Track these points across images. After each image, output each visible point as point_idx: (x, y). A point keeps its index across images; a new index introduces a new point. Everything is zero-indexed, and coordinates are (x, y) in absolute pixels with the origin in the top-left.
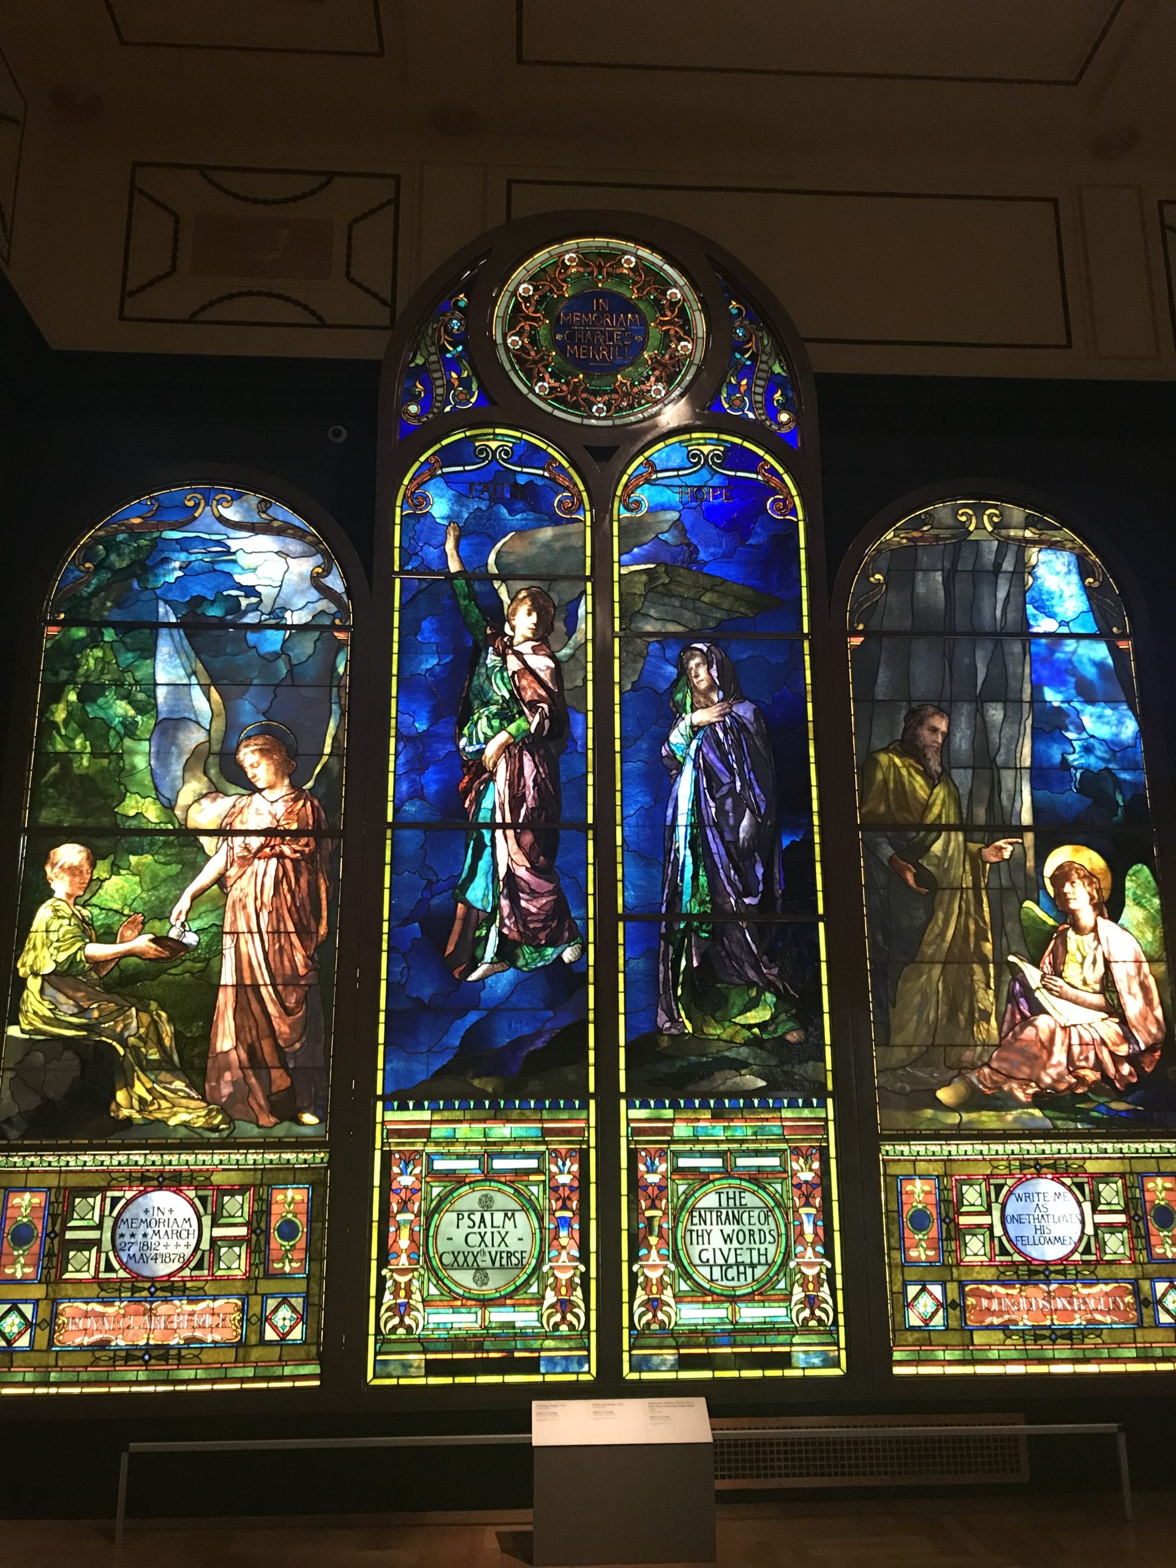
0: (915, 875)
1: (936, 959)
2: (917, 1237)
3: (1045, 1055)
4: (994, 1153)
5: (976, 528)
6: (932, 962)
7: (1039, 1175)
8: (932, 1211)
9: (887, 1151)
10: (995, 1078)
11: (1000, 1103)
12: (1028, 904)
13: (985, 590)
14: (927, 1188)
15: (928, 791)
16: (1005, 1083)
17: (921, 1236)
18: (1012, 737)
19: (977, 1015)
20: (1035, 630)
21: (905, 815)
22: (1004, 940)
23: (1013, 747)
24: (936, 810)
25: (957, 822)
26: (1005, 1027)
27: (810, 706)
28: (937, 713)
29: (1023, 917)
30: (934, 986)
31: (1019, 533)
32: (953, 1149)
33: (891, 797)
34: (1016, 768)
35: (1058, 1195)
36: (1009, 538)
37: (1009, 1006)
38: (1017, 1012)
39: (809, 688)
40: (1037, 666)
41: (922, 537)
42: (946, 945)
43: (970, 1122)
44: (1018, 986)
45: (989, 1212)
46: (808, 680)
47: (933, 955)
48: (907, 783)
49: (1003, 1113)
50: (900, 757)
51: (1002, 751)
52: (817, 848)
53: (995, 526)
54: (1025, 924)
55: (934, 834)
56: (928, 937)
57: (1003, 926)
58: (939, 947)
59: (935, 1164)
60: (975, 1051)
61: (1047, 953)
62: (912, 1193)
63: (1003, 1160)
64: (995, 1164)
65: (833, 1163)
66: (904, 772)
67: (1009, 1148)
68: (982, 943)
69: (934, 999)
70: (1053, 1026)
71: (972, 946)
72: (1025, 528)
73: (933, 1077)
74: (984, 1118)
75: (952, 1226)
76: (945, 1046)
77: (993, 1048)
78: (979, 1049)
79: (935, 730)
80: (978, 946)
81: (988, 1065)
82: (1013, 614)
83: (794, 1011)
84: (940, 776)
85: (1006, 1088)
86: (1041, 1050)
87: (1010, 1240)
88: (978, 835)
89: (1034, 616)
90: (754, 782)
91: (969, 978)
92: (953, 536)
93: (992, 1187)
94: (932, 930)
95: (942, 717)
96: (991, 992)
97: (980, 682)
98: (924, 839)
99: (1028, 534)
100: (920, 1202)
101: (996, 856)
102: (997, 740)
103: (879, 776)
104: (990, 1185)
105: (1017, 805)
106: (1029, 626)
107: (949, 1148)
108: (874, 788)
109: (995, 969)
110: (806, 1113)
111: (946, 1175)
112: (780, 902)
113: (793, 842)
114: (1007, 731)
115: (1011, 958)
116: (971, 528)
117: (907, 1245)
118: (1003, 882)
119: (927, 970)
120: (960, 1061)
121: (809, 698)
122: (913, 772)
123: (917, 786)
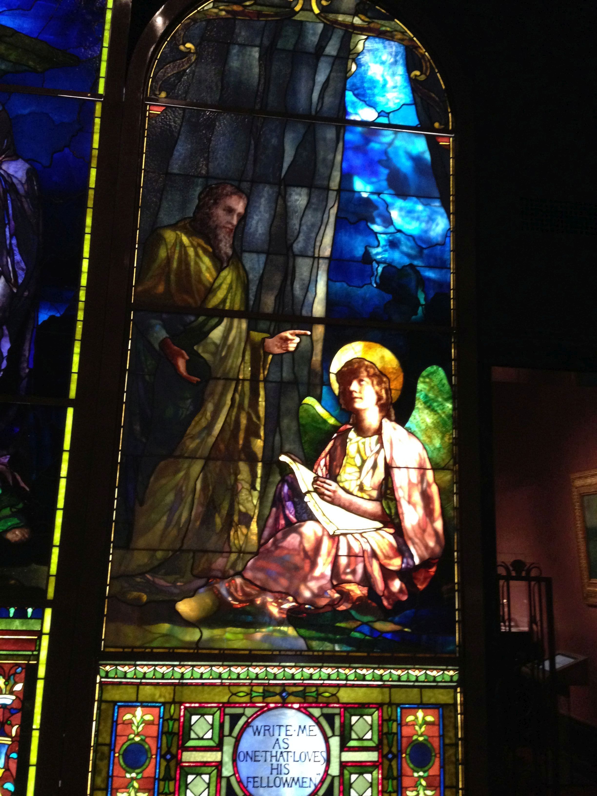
0: (188, 363)
1: (198, 455)
2: (128, 776)
3: (307, 566)
4: (235, 676)
5: (302, 9)
6: (193, 457)
7: (284, 705)
8: (152, 744)
9: (107, 672)
10: (248, 590)
11: (250, 618)
12: (309, 400)
13: (304, 72)
14: (149, 717)
15: (214, 274)
16: (258, 596)
17: (134, 775)
18: (313, 225)
19: (236, 518)
20: (352, 117)
21: (186, 297)
22: (277, 438)
23: (313, 235)
24: (220, 294)
25: (243, 309)
26: (266, 533)
27: (93, 172)
28: (235, 194)
29: (302, 413)
30: (192, 483)
31: (348, 19)
32: (187, 671)
33: (172, 277)
34: (314, 257)
35: (302, 729)
36: (336, 22)
37: (274, 509)
38: (282, 516)
39: (95, 153)
40: (350, 154)
41: (243, 11)
42: (211, 440)
43: (212, 639)
44: (286, 488)
45: (219, 747)
46: (96, 145)
47: (196, 450)
48: (192, 263)
49: (252, 630)
50: (188, 237)
51: (301, 238)
52: (79, 326)
53: (322, 9)
54: (302, 421)
55: (216, 320)
56: (193, 429)
57: (278, 423)
58: (203, 441)
59: (163, 689)
60: (228, 557)
61: (323, 454)
62: (131, 723)
63: (244, 685)
64: (235, 690)
65: (40, 685)
66: (191, 251)
67: (254, 671)
68: (252, 439)
69: (189, 499)
70: (320, 534)
71: (241, 442)
72: (355, 14)
73: (176, 587)
74: (228, 636)
75: (173, 764)
76: (195, 552)
77: (250, 556)
78: (233, 556)
79: (230, 211)
80: (248, 444)
81: (240, 574)
82: (331, 99)
83: (21, 506)
84: (230, 258)
85: (259, 601)
86: (303, 560)
87: (240, 782)
88: (263, 325)
89: (353, 103)
90: (16, 249)
91: (233, 478)
92: (276, 15)
93: (227, 718)
94: (197, 423)
95: (240, 197)
96: (256, 494)
97: (286, 165)
98: (204, 324)
99: (357, 21)
100: (138, 735)
101: (281, 347)
102: (297, 227)
103: (163, 253)
104: (225, 715)
105: (310, 296)
106: (346, 113)
107: (183, 670)
108: (156, 265)
109: (263, 467)
110: (17, 625)
111: (173, 702)
112: (25, 382)
113: (52, 318)
114: (309, 218)
115: (283, 458)
116: (297, 8)
117: (115, 786)
118: (284, 375)
119: (186, 465)
120: (210, 569)
121: (94, 163)
122: (200, 252)
123: (204, 268)
